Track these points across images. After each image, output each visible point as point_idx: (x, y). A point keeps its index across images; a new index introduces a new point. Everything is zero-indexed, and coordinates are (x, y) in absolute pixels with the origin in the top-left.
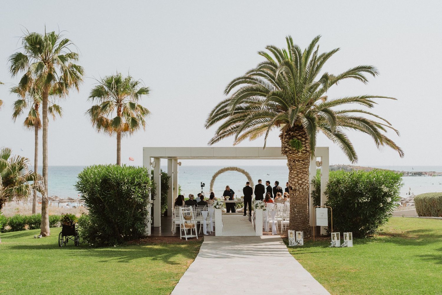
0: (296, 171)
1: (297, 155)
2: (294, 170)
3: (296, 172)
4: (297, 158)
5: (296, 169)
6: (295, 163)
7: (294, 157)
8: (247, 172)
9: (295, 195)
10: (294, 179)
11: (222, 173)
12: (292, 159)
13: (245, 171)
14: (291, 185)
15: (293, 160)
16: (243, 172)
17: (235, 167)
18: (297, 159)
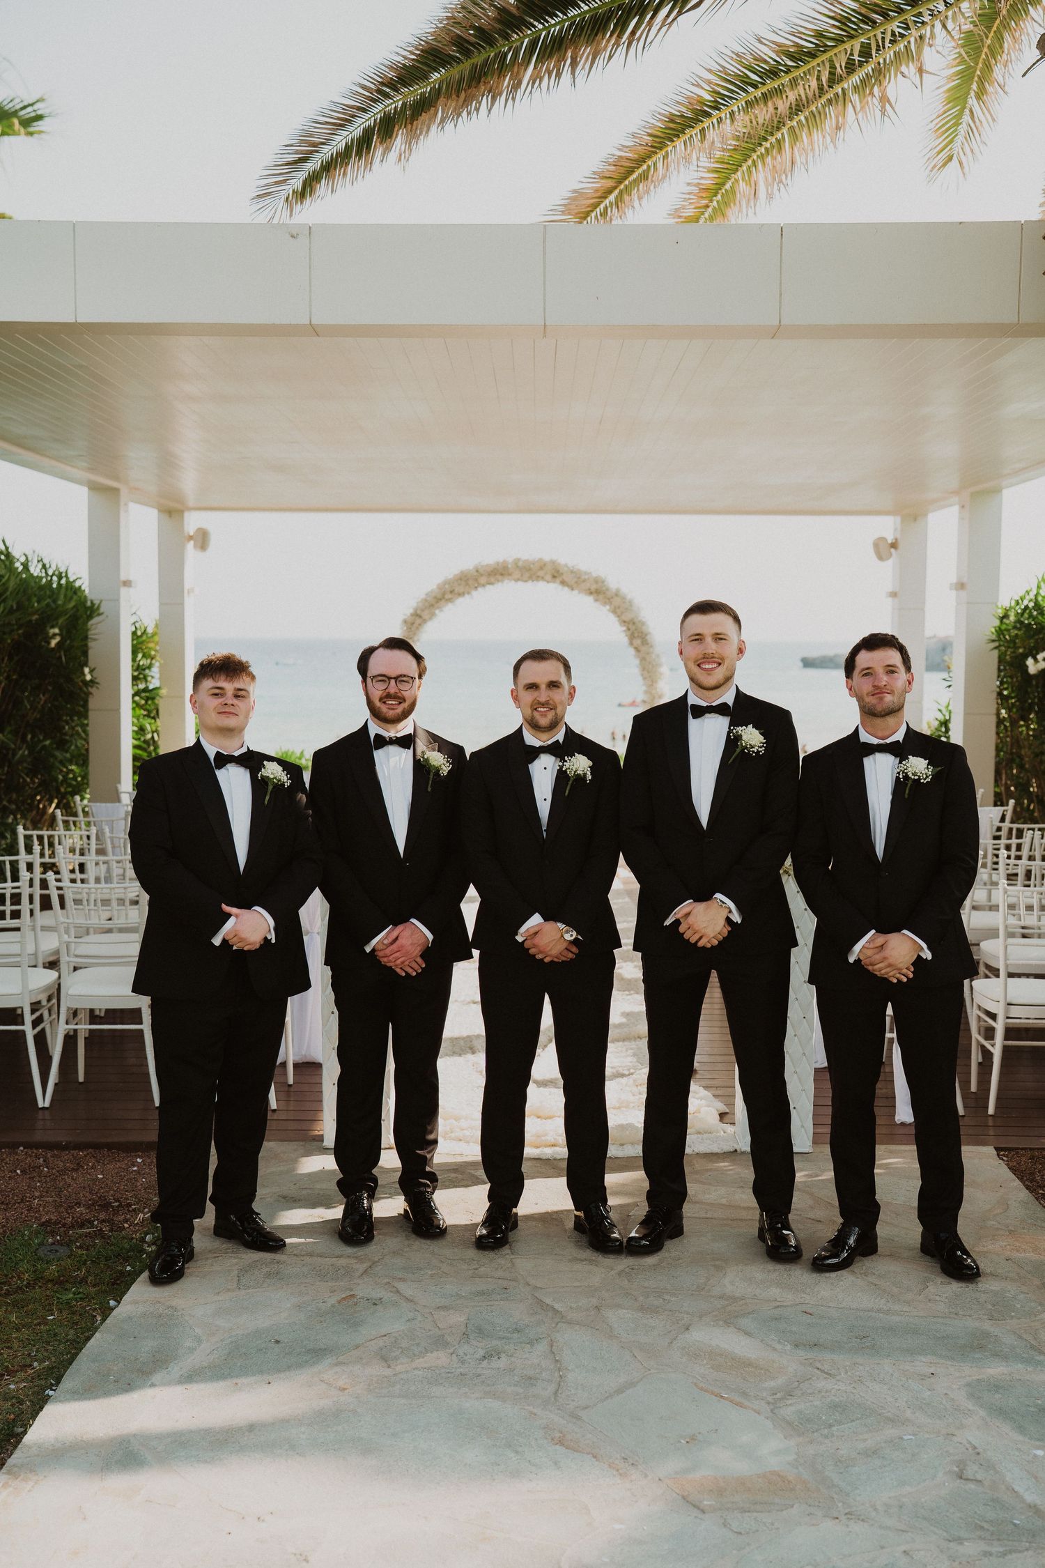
8: (625, 590)
11: (461, 594)
13: (613, 584)
16: (599, 591)
17: (547, 558)
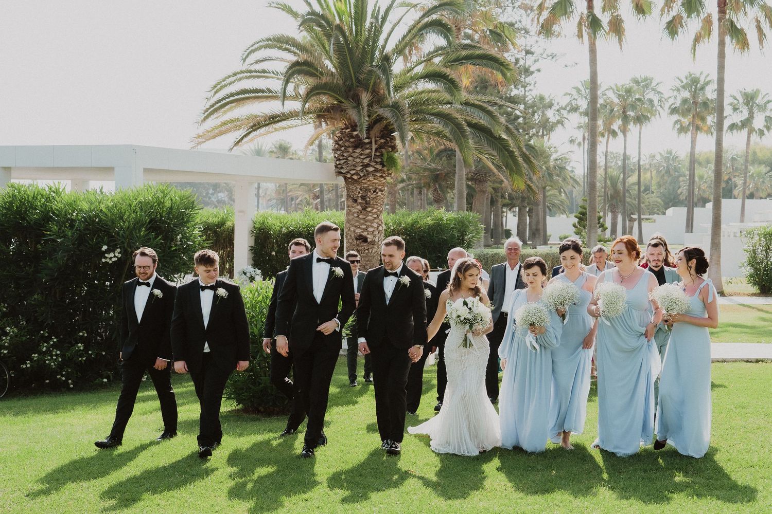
0: (376, 208)
1: (380, 181)
2: (373, 207)
3: (376, 210)
4: (380, 185)
5: (377, 205)
6: (377, 193)
7: (376, 183)
9: (370, 251)
10: (372, 223)
12: (371, 187)
14: (365, 234)
15: (374, 190)
18: (380, 187)
